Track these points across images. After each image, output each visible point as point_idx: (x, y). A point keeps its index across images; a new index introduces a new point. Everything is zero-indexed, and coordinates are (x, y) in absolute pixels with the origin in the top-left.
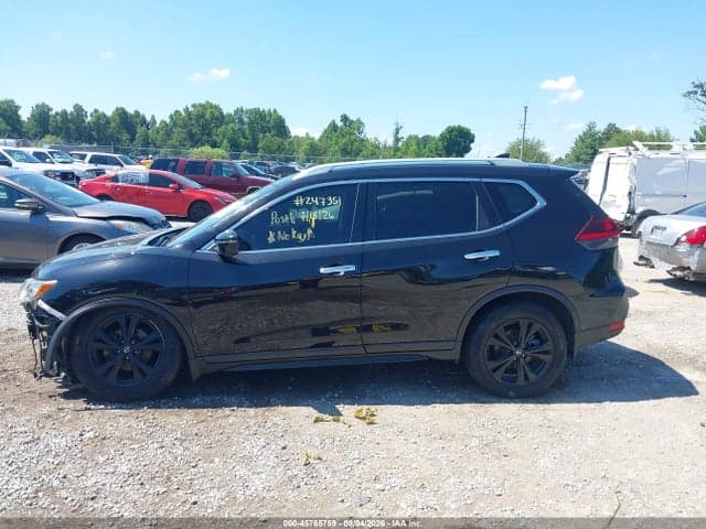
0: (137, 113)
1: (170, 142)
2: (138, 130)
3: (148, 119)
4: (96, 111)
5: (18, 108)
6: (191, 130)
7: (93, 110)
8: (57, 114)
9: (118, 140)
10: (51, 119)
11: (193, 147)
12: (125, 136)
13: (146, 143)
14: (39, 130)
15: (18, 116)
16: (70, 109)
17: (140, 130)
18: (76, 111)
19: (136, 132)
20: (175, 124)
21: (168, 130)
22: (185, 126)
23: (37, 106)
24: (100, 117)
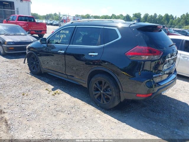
0: (171, 15)
1: (179, 24)
2: (170, 20)
3: (174, 17)
4: (160, 15)
5: (141, 15)
6: (187, 20)
7: (159, 15)
8: (150, 16)
9: (164, 23)
10: (148, 17)
11: (186, 25)
12: (166, 22)
13: (172, 24)
14: (145, 20)
15: (140, 17)
16: (153, 15)
17: (171, 20)
18: (155, 15)
19: (169, 21)
20: (182, 19)
21: (179, 20)
22: (185, 19)
23: (146, 14)
24: (161, 17)
